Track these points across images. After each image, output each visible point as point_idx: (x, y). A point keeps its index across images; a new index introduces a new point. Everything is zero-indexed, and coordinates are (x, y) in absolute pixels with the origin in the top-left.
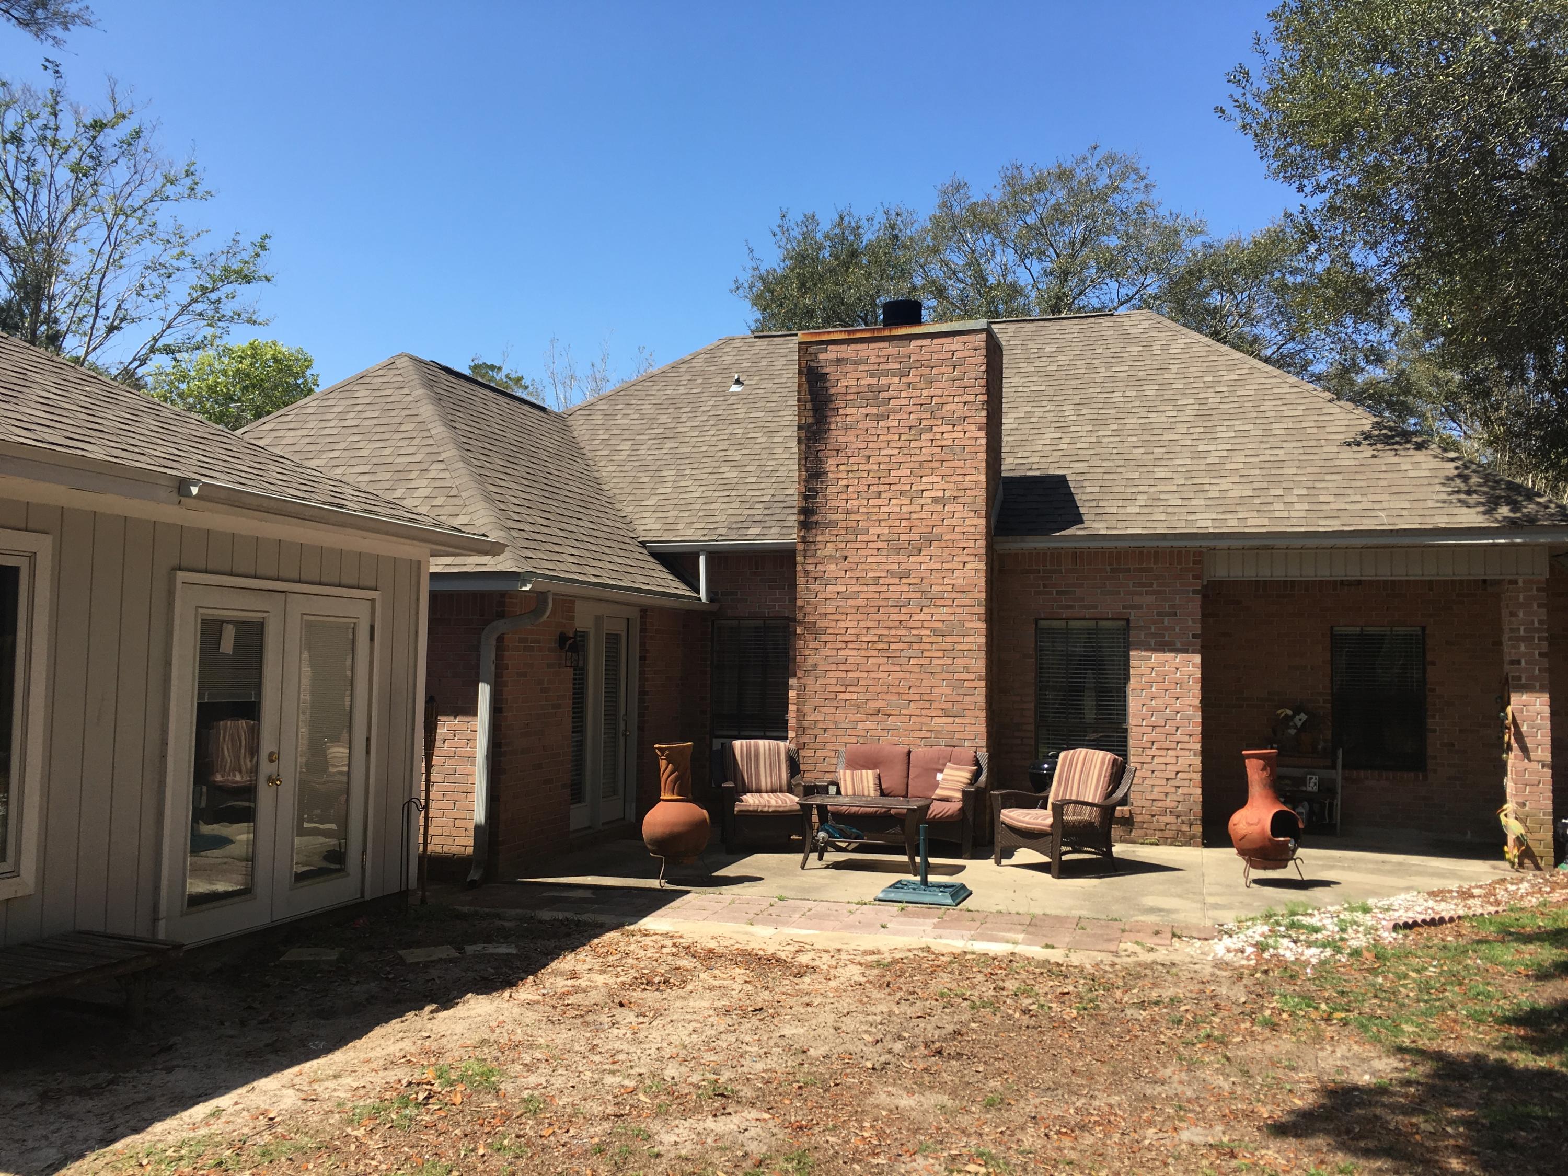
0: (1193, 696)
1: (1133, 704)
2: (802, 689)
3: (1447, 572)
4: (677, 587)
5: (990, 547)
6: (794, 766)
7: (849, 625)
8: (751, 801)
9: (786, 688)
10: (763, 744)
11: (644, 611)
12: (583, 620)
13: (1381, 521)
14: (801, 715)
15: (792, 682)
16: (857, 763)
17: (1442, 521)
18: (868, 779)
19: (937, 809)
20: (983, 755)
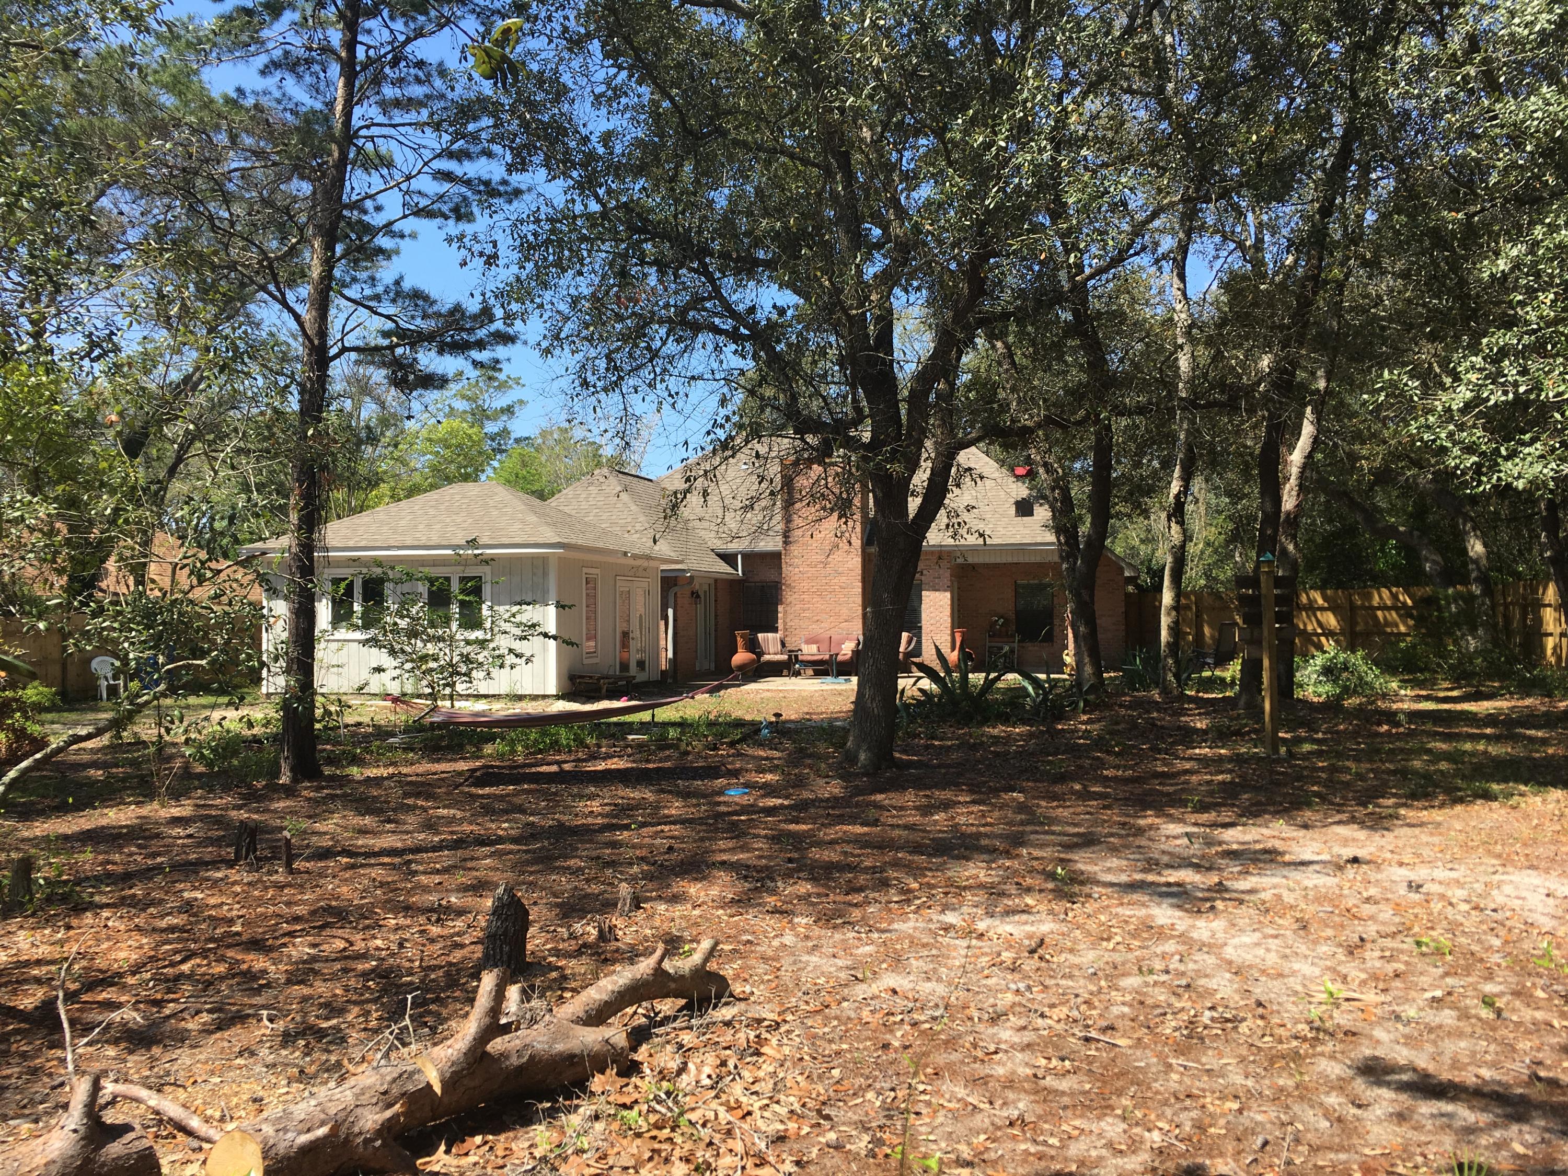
0: (947, 611)
1: (924, 616)
2: (785, 612)
3: (1033, 559)
4: (730, 570)
5: (863, 551)
6: (783, 644)
7: (805, 585)
8: (767, 657)
9: (777, 612)
10: (770, 635)
11: (716, 580)
12: (696, 586)
13: (1017, 540)
14: (785, 623)
15: (780, 608)
16: (809, 641)
17: (1039, 540)
18: (813, 648)
19: (840, 658)
20: (861, 638)
